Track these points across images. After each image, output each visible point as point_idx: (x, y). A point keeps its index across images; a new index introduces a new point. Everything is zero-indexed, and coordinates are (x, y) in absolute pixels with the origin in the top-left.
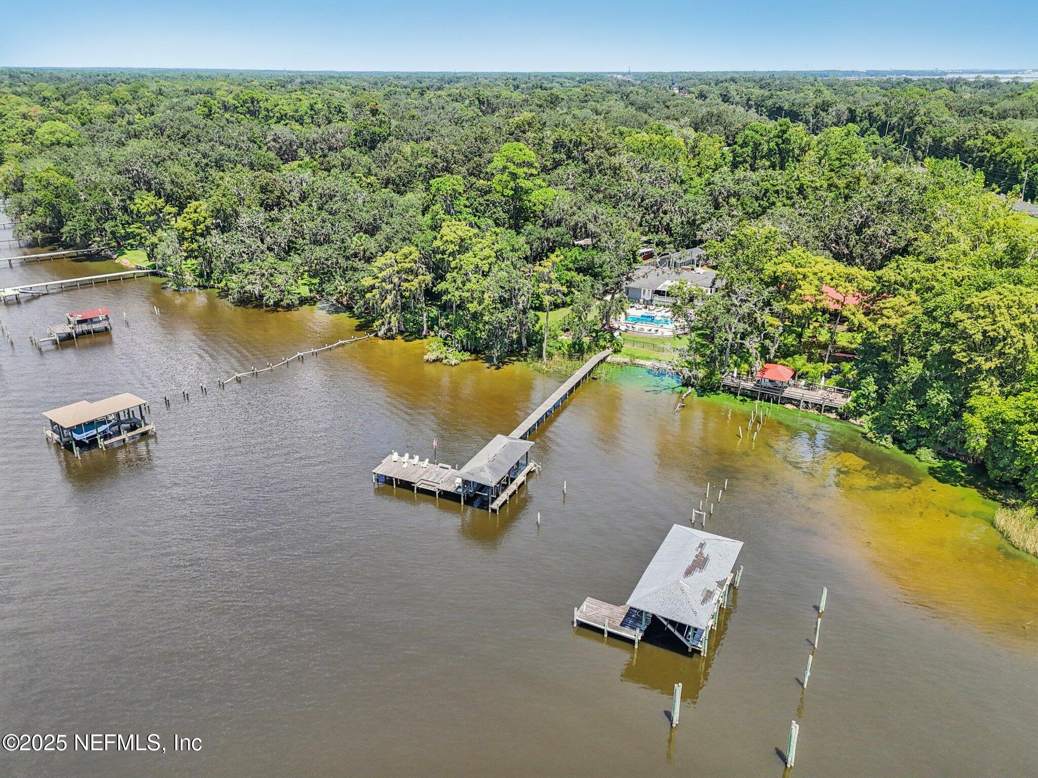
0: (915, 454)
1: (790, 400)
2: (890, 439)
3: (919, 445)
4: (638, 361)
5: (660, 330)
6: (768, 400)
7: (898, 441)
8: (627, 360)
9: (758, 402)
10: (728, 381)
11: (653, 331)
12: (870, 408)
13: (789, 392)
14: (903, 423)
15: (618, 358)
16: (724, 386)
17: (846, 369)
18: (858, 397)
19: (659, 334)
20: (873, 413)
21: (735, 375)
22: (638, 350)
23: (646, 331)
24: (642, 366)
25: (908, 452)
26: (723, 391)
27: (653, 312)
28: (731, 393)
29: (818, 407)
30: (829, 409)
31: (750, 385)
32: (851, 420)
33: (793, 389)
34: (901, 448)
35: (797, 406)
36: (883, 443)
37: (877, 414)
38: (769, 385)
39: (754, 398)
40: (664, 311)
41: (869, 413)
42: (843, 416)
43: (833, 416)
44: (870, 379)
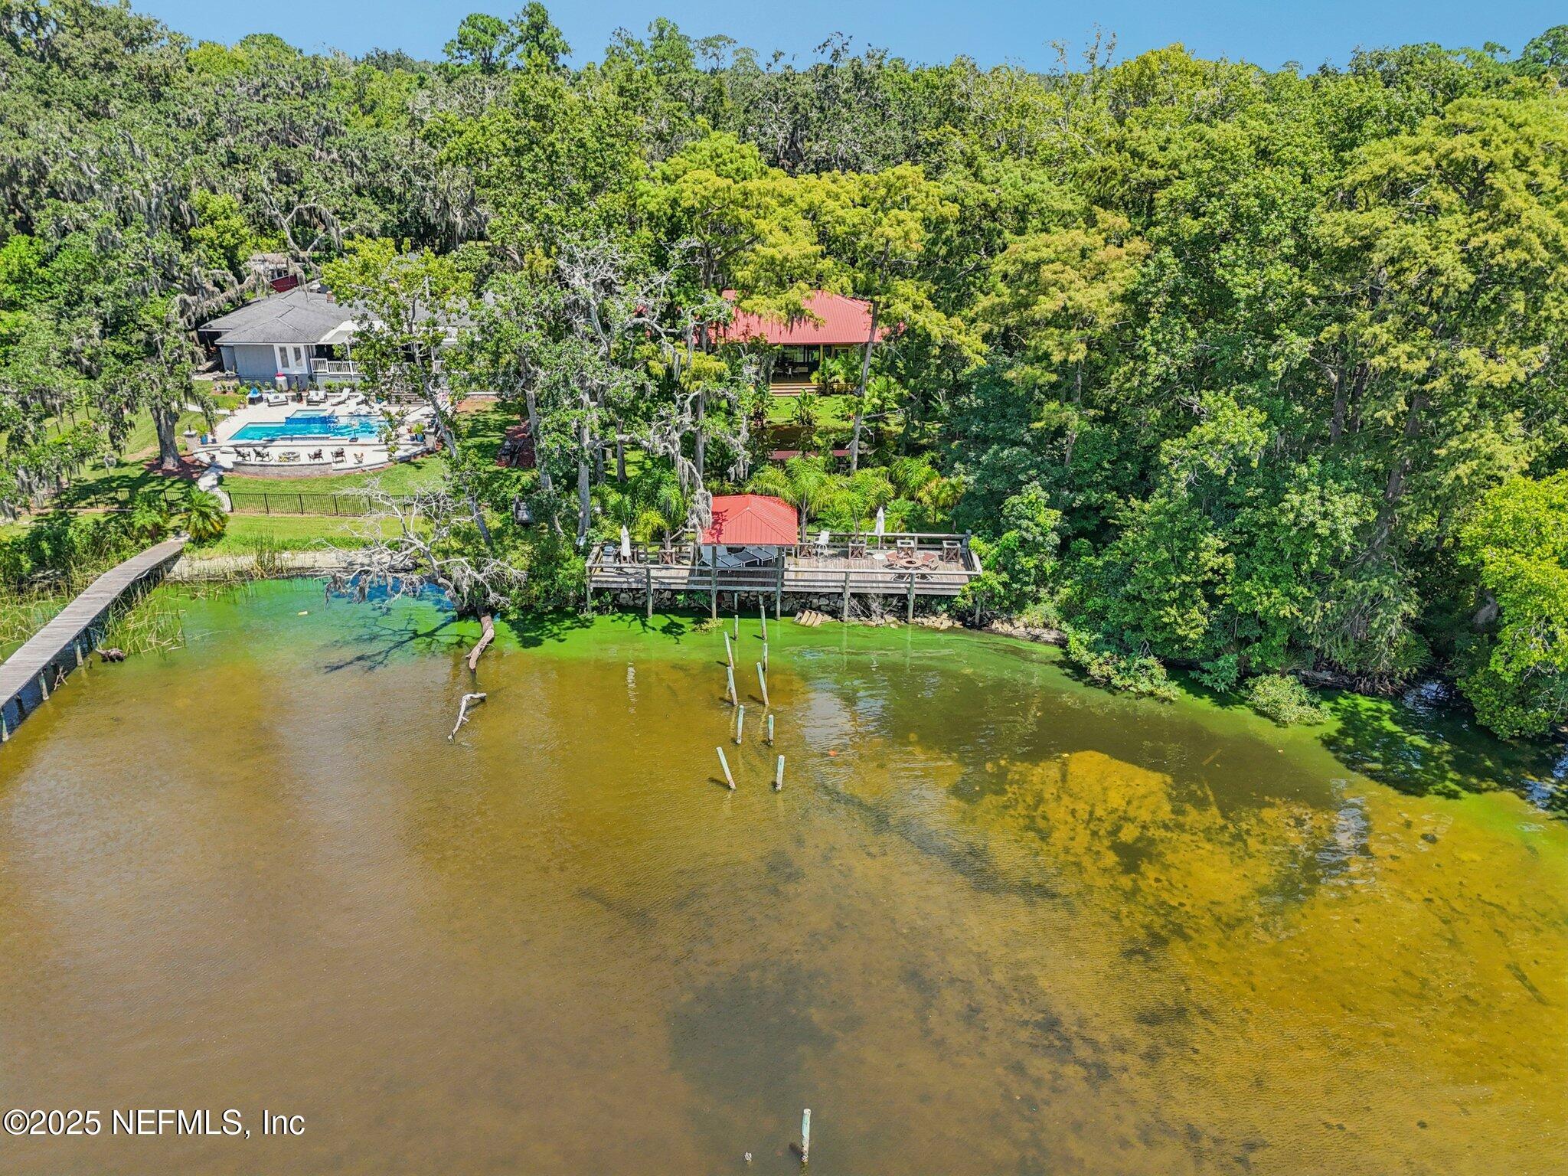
1: (802, 601)
2: (1160, 671)
3: (1246, 674)
4: (289, 559)
5: (350, 452)
6: (748, 609)
7: (1180, 669)
8: (248, 561)
9: (714, 622)
10: (604, 572)
11: (327, 456)
12: (1041, 580)
13: (800, 573)
14: (1195, 613)
15: (216, 560)
16: (598, 593)
17: (915, 479)
18: (1009, 553)
19: (350, 461)
20: (1052, 592)
21: (626, 550)
22: (283, 523)
23: (304, 459)
24: (302, 573)
25: (1223, 700)
26: (599, 610)
27: (322, 406)
28: (624, 609)
29: (898, 606)
30: (927, 605)
31: (677, 575)
32: (996, 625)
33: (803, 562)
35: (834, 613)
36: (1145, 686)
37: (1065, 592)
38: (733, 562)
39: (700, 614)
40: (352, 403)
41: (1043, 593)
42: (971, 620)
43: (943, 621)
44: (1035, 491)
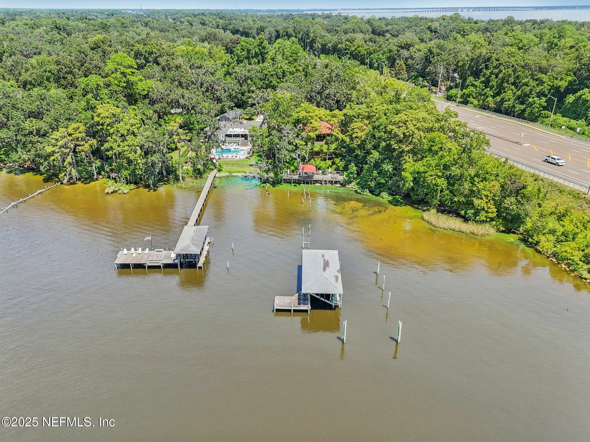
0: (380, 196)
1: (316, 181)
2: (368, 191)
3: (381, 192)
4: (232, 174)
5: (238, 156)
6: (307, 183)
7: (371, 192)
8: (227, 174)
9: (302, 185)
10: (285, 176)
11: (234, 157)
12: (354, 178)
13: (316, 177)
14: (373, 182)
15: (222, 174)
16: (284, 180)
17: (337, 162)
18: (349, 174)
19: (238, 158)
20: (356, 181)
21: (289, 173)
22: (229, 168)
23: (230, 157)
24: (236, 176)
25: (377, 196)
26: (284, 183)
27: (228, 147)
28: (288, 183)
29: (331, 182)
30: (336, 182)
31: (296, 177)
32: (347, 186)
33: (317, 176)
34: (373, 194)
35: (321, 184)
36: (365, 193)
37: (358, 181)
38: (305, 175)
39: (300, 184)
40: (234, 146)
41: (354, 181)
42: (343, 185)
43: (338, 185)
44: (353, 164)
